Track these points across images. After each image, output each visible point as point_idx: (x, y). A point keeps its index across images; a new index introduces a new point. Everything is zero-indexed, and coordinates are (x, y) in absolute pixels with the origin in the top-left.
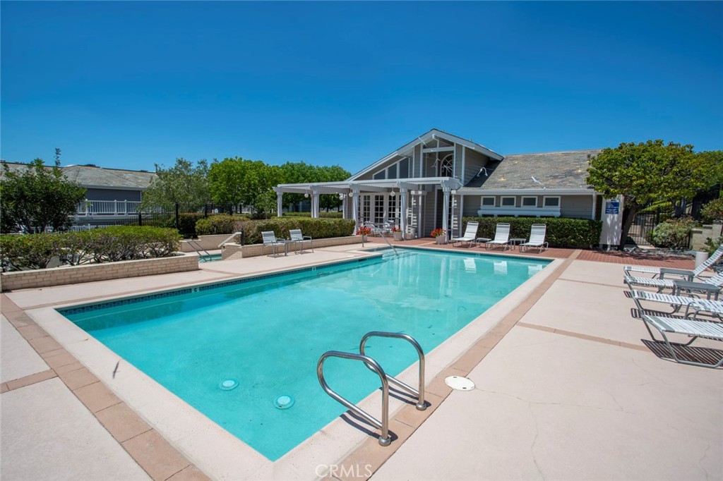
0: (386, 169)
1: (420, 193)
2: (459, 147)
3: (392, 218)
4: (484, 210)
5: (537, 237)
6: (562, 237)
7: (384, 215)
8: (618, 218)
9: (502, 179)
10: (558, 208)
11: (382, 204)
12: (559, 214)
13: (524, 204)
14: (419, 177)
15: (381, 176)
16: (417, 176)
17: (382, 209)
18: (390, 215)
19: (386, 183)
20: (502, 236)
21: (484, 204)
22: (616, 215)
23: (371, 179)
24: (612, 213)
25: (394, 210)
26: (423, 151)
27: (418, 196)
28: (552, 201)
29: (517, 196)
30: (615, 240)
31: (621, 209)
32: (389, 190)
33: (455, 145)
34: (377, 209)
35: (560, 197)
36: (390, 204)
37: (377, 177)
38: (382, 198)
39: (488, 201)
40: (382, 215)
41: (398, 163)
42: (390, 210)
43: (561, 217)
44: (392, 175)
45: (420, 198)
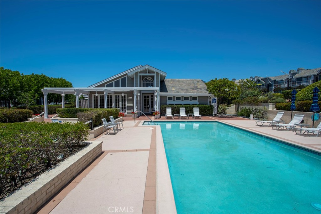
0: (114, 82)
1: (139, 94)
2: (158, 74)
3: (117, 107)
4: (169, 102)
5: (196, 113)
6: (202, 112)
7: (113, 105)
8: (216, 104)
9: (174, 89)
10: (197, 101)
11: (111, 100)
12: (198, 103)
13: (185, 100)
14: (138, 87)
15: (111, 85)
16: (137, 86)
17: (111, 103)
18: (116, 105)
19: (114, 89)
20: (183, 113)
21: (168, 100)
22: (215, 103)
23: (105, 87)
24: (214, 103)
25: (119, 103)
26: (139, 74)
27: (138, 96)
28: (195, 98)
29: (182, 96)
30: (215, 112)
31: (216, 101)
32: (115, 93)
33: (156, 73)
34: (108, 102)
35: (197, 97)
36: (116, 100)
37: (107, 86)
38: (111, 97)
39: (170, 98)
40: (111, 105)
41: (120, 79)
42: (116, 103)
43: (199, 104)
44: (117, 85)
45: (139, 97)
